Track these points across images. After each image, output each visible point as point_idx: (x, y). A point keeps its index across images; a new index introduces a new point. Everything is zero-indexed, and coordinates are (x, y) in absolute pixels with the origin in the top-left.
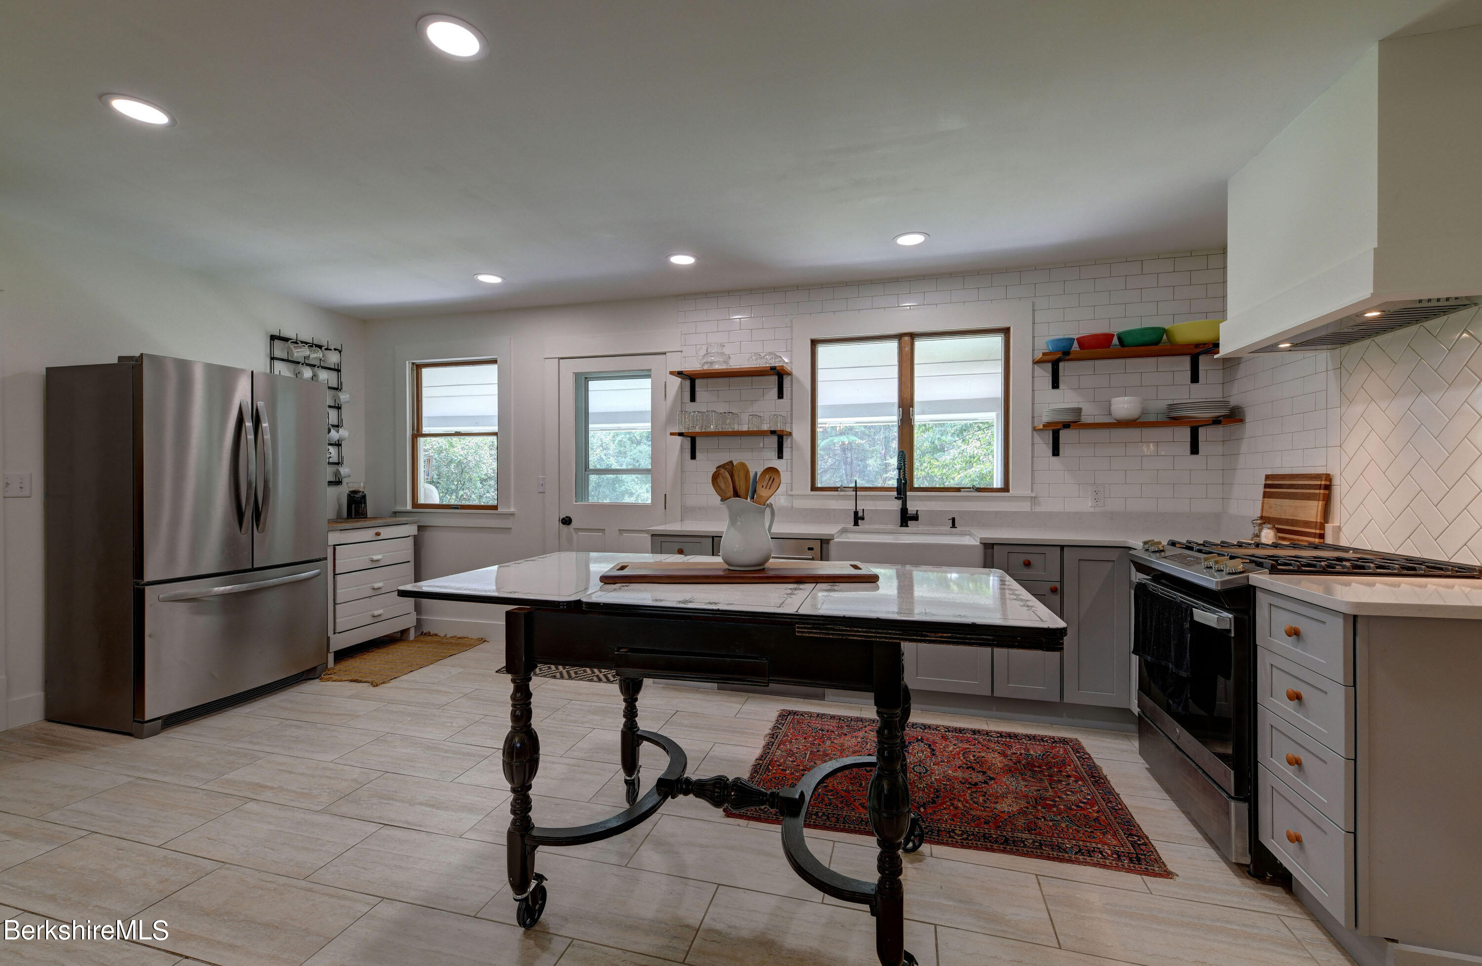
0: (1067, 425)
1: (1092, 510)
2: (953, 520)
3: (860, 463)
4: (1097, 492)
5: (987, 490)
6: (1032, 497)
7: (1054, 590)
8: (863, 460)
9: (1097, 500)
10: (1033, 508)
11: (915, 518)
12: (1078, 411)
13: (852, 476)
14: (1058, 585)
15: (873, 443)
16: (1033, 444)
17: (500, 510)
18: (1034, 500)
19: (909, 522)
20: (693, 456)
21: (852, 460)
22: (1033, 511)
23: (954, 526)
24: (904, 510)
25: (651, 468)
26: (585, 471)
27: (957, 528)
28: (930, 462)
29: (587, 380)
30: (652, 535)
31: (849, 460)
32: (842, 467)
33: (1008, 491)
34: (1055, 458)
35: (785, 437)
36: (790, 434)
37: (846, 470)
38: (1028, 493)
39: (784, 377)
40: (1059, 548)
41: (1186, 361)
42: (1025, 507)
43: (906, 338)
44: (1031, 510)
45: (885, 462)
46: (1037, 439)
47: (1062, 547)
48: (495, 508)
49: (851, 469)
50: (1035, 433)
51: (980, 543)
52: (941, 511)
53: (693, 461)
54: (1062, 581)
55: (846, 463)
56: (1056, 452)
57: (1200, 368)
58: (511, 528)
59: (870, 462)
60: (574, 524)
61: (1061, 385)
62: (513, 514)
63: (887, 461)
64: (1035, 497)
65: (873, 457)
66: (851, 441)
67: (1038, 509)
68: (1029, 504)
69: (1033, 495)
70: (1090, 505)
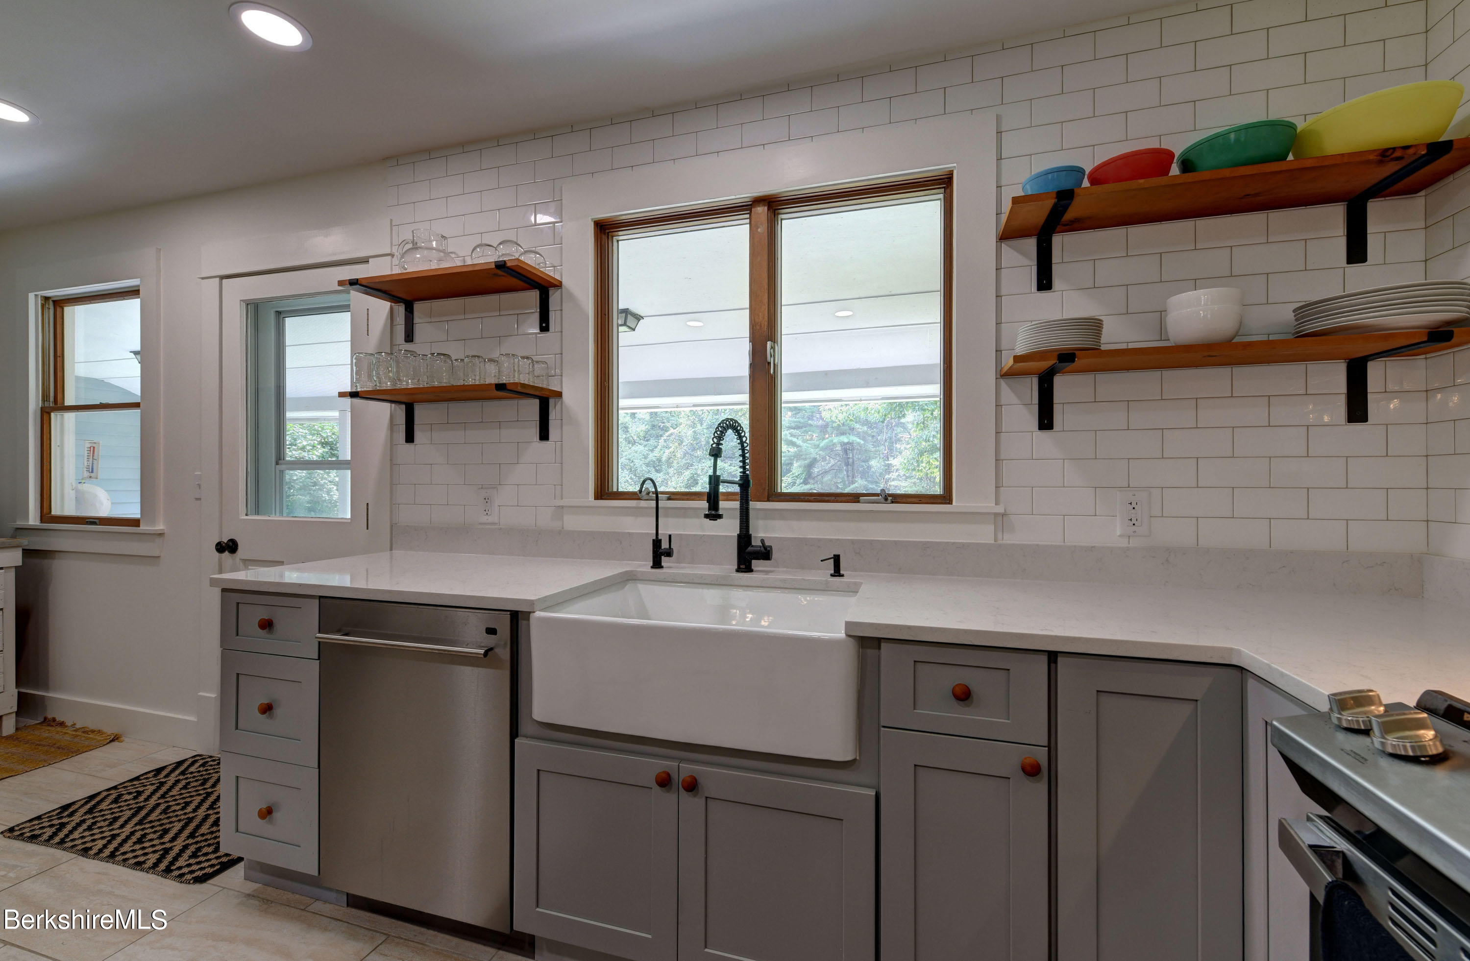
0: (1066, 357)
1: (1124, 543)
2: (837, 559)
3: (863, 464)
4: (1134, 505)
5: (910, 500)
6: (996, 515)
7: (1031, 771)
8: (866, 461)
9: (1134, 521)
10: (1000, 536)
11: (765, 554)
12: (1094, 326)
13: (853, 478)
14: (1041, 756)
15: (877, 444)
16: (998, 406)
17: (143, 527)
18: (1001, 520)
19: (755, 564)
20: (410, 438)
21: (853, 460)
22: (1000, 542)
23: (837, 573)
24: (744, 539)
25: (350, 459)
26: (277, 463)
27: (843, 576)
28: (929, 462)
29: (280, 316)
30: (224, 590)
31: (851, 460)
32: (843, 467)
33: (950, 502)
34: (1046, 434)
35: (552, 402)
36: (559, 395)
37: (847, 471)
38: (988, 505)
39: (551, 293)
40: (1044, 659)
41: (1336, 214)
42: (984, 534)
43: (759, 208)
44: (996, 540)
45: (887, 462)
46: (1008, 393)
47: (1053, 657)
48: (135, 523)
49: (853, 469)
50: (1003, 383)
51: (848, 636)
52: (819, 540)
53: (409, 446)
54: (1052, 747)
55: (847, 464)
56: (1046, 421)
57: (1370, 229)
58: (159, 557)
59: (873, 463)
60: (241, 553)
61: (1057, 282)
62: (161, 535)
63: (889, 462)
64: (1003, 515)
65: (876, 457)
66: (850, 441)
67: (1008, 539)
68: (991, 528)
69: (1000, 509)
70: (1118, 533)
